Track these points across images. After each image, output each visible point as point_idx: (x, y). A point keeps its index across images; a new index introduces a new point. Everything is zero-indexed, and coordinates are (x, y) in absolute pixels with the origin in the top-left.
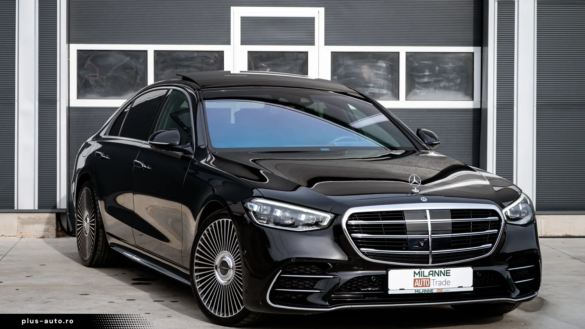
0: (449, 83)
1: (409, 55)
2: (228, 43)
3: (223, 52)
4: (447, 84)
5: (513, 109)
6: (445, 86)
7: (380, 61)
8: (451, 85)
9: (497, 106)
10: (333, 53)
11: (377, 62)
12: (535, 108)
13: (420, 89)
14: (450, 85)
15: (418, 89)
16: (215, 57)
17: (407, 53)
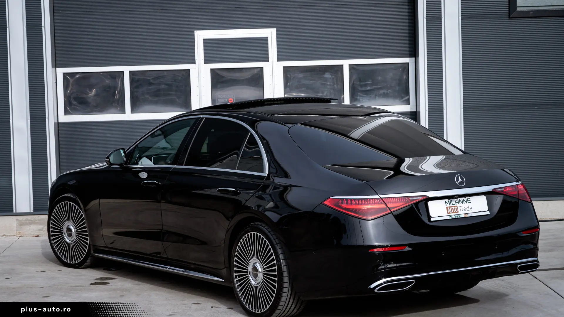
0: (388, 91)
1: (352, 67)
2: (194, 62)
3: (189, 70)
4: (386, 91)
5: (443, 111)
6: (384, 93)
7: (326, 73)
8: (390, 92)
9: (428, 110)
10: (285, 68)
11: (324, 74)
12: (462, 110)
13: (363, 96)
14: (388, 92)
15: (360, 96)
16: (183, 75)
17: (349, 65)
